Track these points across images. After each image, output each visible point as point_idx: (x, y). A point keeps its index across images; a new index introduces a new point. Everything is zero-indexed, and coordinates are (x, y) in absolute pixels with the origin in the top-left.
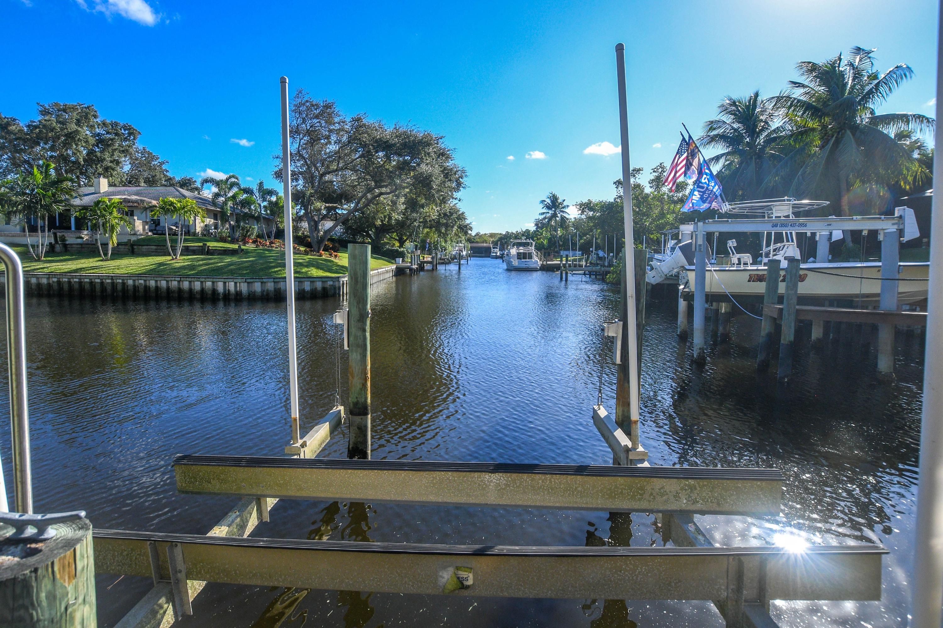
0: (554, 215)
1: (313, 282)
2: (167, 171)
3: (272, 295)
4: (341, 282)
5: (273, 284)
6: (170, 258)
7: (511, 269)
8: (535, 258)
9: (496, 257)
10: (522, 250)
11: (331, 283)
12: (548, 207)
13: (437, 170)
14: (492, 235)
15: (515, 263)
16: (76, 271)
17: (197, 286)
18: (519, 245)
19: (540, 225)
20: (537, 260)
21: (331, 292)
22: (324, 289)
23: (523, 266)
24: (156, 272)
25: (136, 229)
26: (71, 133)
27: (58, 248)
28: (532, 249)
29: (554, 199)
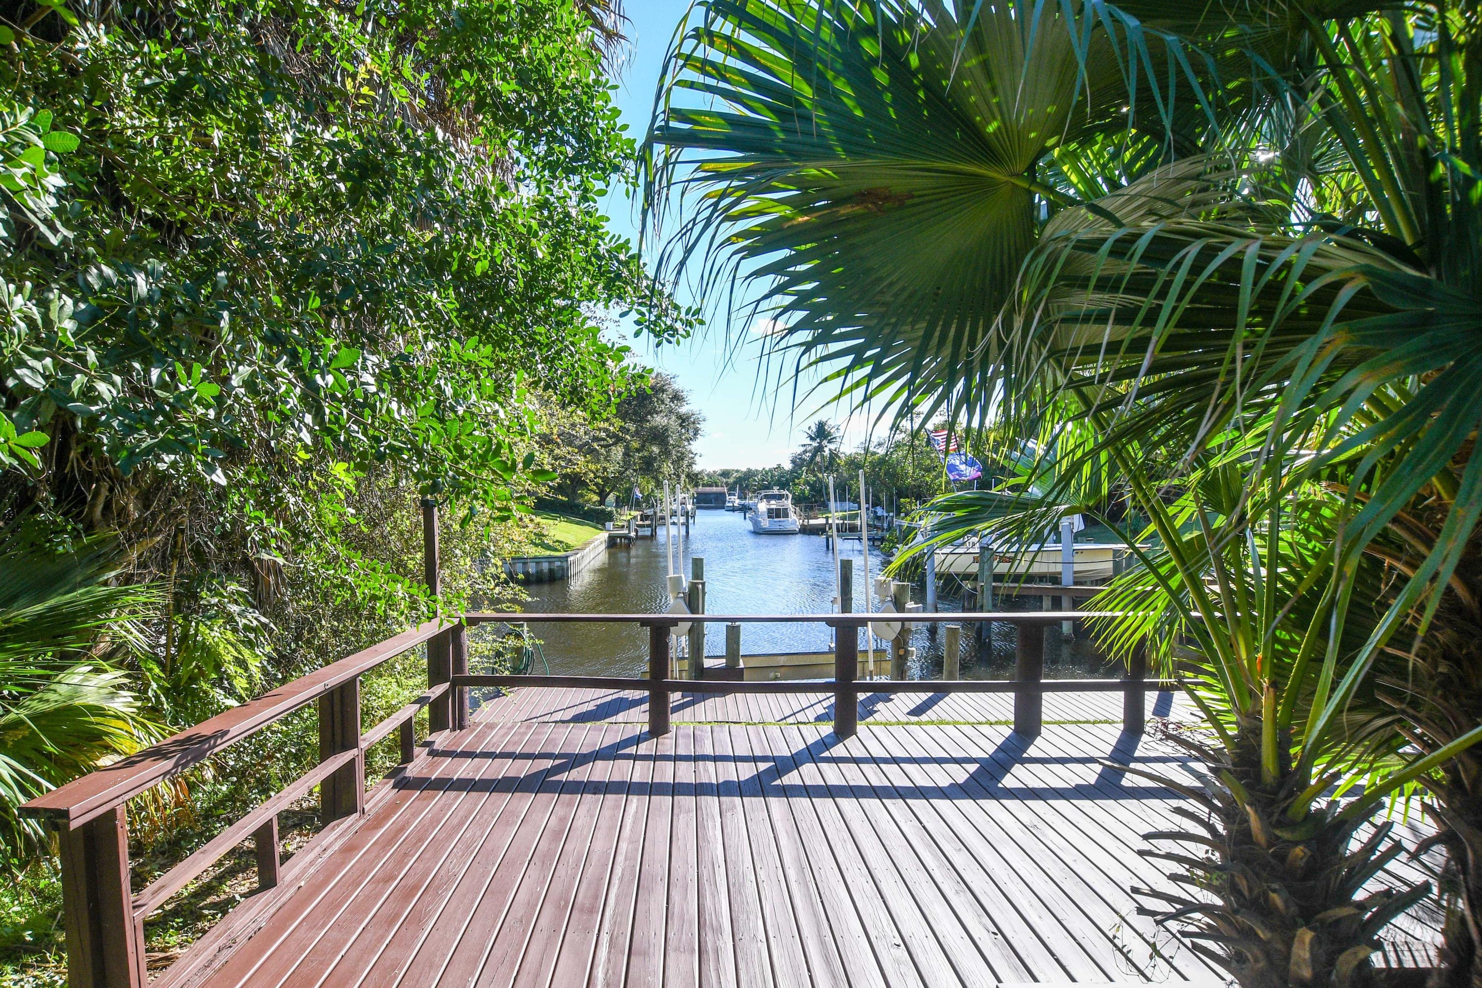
0: (820, 449)
7: (758, 532)
8: (793, 517)
9: (733, 509)
10: (774, 504)
12: (812, 439)
13: (673, 423)
14: (725, 474)
15: (766, 523)
18: (769, 498)
19: (798, 462)
20: (794, 520)
23: (776, 527)
28: (788, 503)
29: (821, 426)
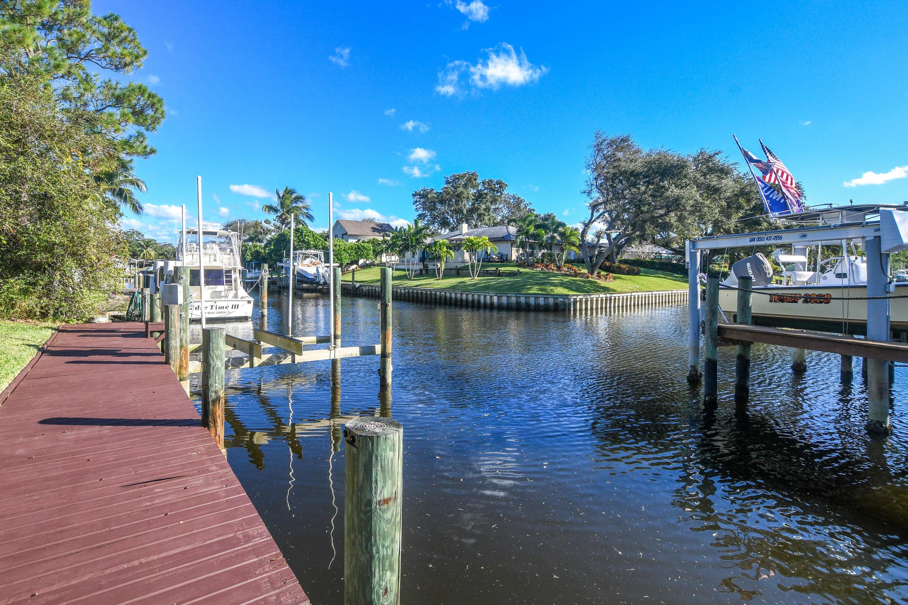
1: (547, 298)
2: (534, 210)
3: (514, 307)
4: (572, 300)
5: (515, 298)
6: (471, 278)
11: (562, 300)
16: (417, 286)
17: (470, 297)
21: (562, 307)
22: (556, 305)
24: (453, 288)
25: (465, 259)
26: (459, 194)
27: (424, 272)
